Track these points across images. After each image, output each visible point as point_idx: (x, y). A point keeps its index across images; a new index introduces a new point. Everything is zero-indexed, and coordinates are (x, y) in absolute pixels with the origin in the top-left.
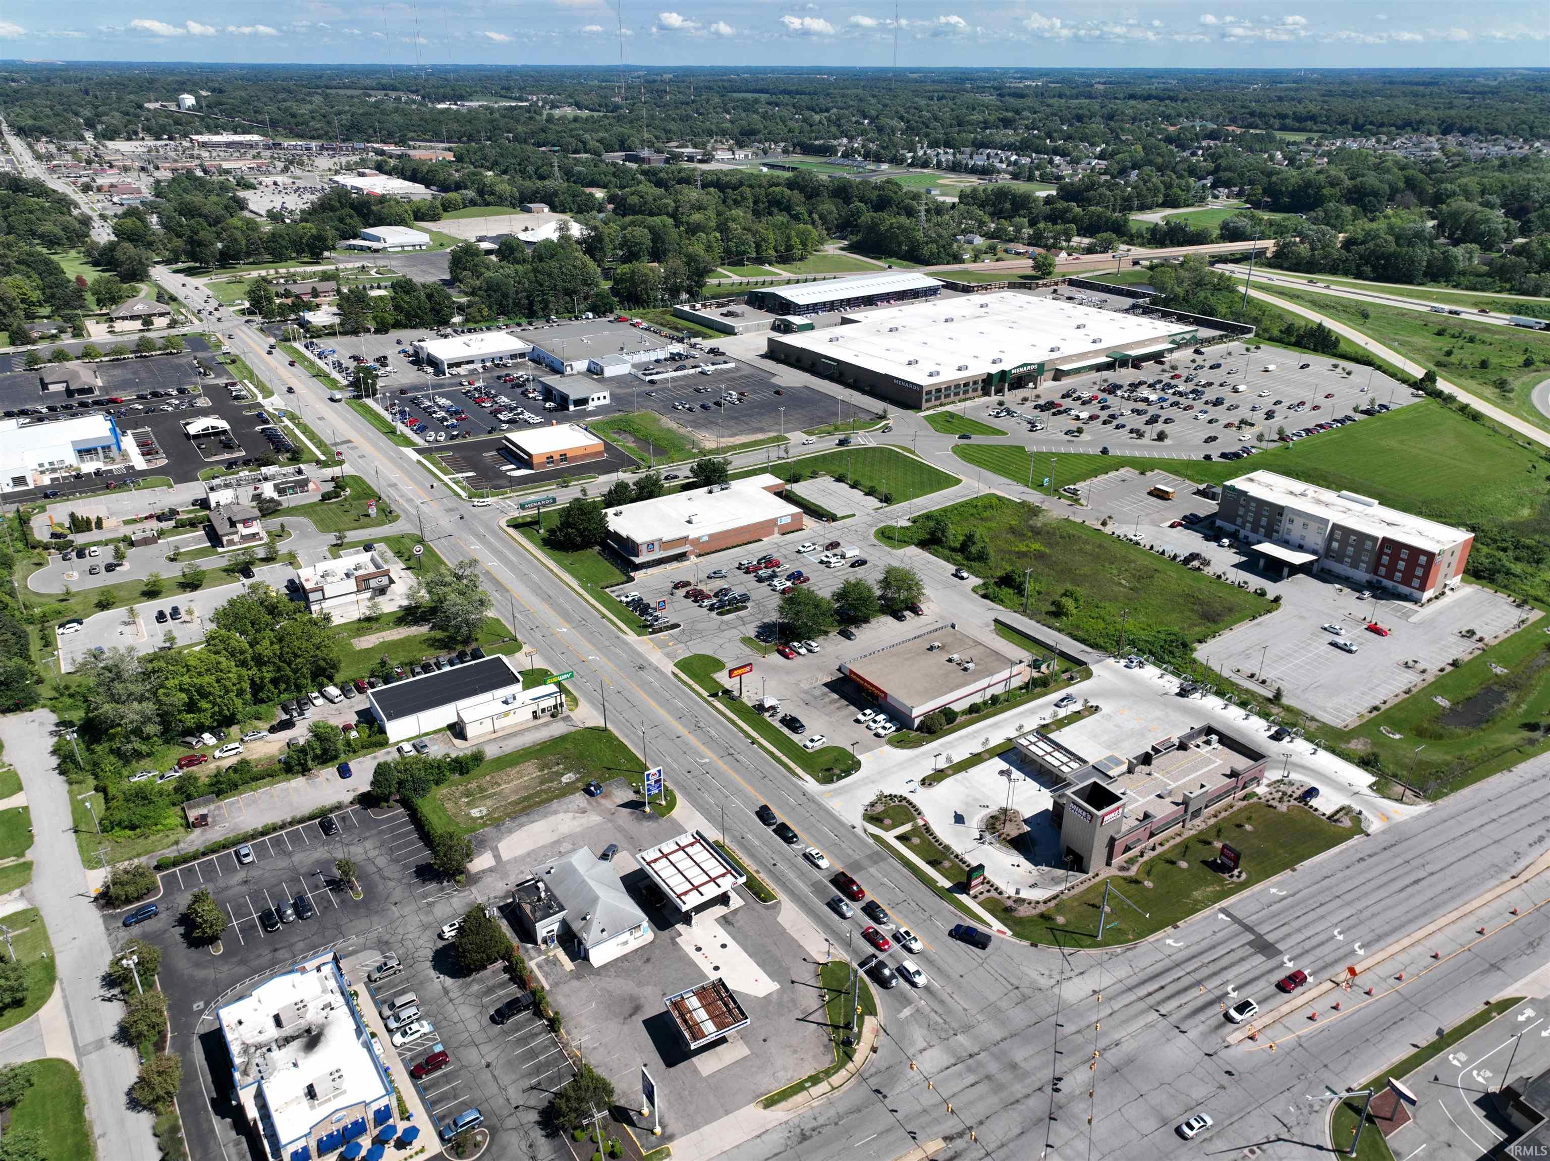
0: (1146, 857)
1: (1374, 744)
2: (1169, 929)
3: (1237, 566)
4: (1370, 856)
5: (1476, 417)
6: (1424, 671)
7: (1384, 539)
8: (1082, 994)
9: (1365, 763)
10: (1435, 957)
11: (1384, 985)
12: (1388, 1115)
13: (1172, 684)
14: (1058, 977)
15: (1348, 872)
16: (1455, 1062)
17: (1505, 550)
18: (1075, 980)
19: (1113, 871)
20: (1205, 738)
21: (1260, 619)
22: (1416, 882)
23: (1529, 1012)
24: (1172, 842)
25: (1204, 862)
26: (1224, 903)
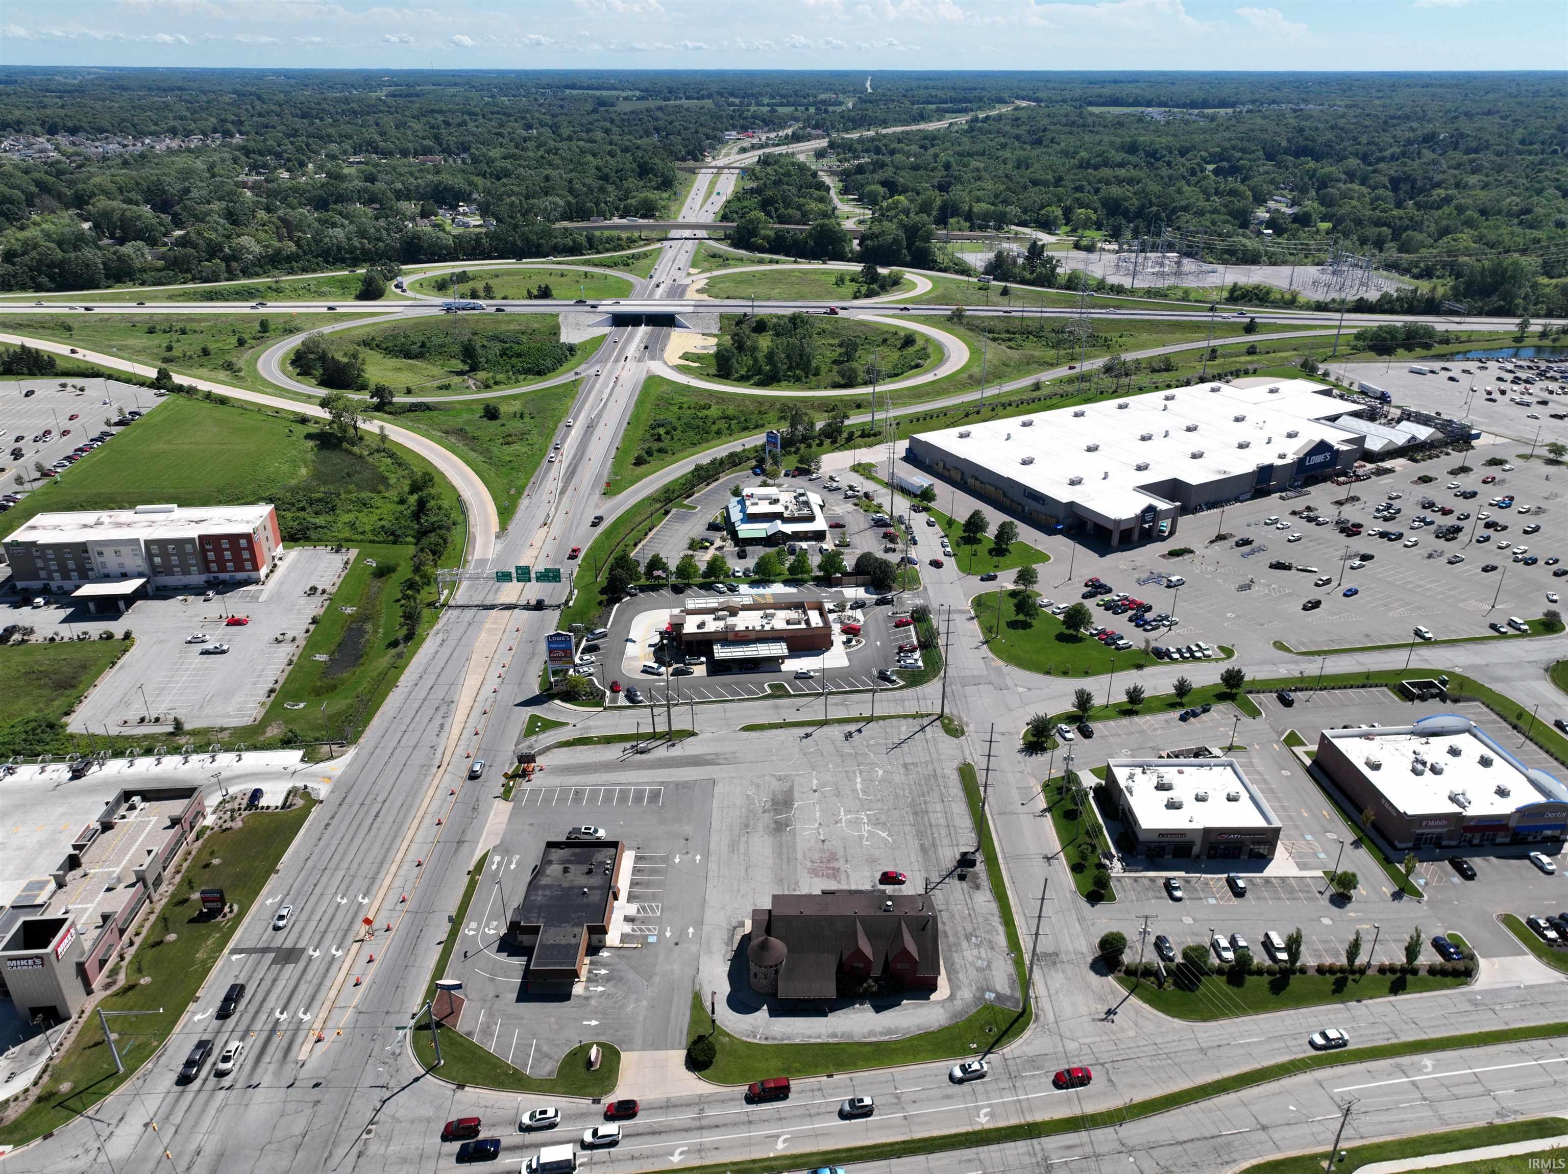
0: (128, 958)
1: (286, 722)
2: (192, 1007)
3: (66, 620)
4: (332, 818)
5: (223, 401)
6: (294, 639)
7: (200, 537)
8: (133, 1139)
9: (287, 743)
10: (419, 865)
11: (395, 914)
12: (449, 1011)
13: (60, 771)
14: (97, 1145)
15: (322, 844)
16: (472, 933)
17: (303, 509)
18: (118, 1132)
19: (99, 995)
20: (127, 805)
21: (120, 663)
22: (376, 816)
23: (497, 859)
24: (148, 925)
25: (192, 921)
26: (231, 945)
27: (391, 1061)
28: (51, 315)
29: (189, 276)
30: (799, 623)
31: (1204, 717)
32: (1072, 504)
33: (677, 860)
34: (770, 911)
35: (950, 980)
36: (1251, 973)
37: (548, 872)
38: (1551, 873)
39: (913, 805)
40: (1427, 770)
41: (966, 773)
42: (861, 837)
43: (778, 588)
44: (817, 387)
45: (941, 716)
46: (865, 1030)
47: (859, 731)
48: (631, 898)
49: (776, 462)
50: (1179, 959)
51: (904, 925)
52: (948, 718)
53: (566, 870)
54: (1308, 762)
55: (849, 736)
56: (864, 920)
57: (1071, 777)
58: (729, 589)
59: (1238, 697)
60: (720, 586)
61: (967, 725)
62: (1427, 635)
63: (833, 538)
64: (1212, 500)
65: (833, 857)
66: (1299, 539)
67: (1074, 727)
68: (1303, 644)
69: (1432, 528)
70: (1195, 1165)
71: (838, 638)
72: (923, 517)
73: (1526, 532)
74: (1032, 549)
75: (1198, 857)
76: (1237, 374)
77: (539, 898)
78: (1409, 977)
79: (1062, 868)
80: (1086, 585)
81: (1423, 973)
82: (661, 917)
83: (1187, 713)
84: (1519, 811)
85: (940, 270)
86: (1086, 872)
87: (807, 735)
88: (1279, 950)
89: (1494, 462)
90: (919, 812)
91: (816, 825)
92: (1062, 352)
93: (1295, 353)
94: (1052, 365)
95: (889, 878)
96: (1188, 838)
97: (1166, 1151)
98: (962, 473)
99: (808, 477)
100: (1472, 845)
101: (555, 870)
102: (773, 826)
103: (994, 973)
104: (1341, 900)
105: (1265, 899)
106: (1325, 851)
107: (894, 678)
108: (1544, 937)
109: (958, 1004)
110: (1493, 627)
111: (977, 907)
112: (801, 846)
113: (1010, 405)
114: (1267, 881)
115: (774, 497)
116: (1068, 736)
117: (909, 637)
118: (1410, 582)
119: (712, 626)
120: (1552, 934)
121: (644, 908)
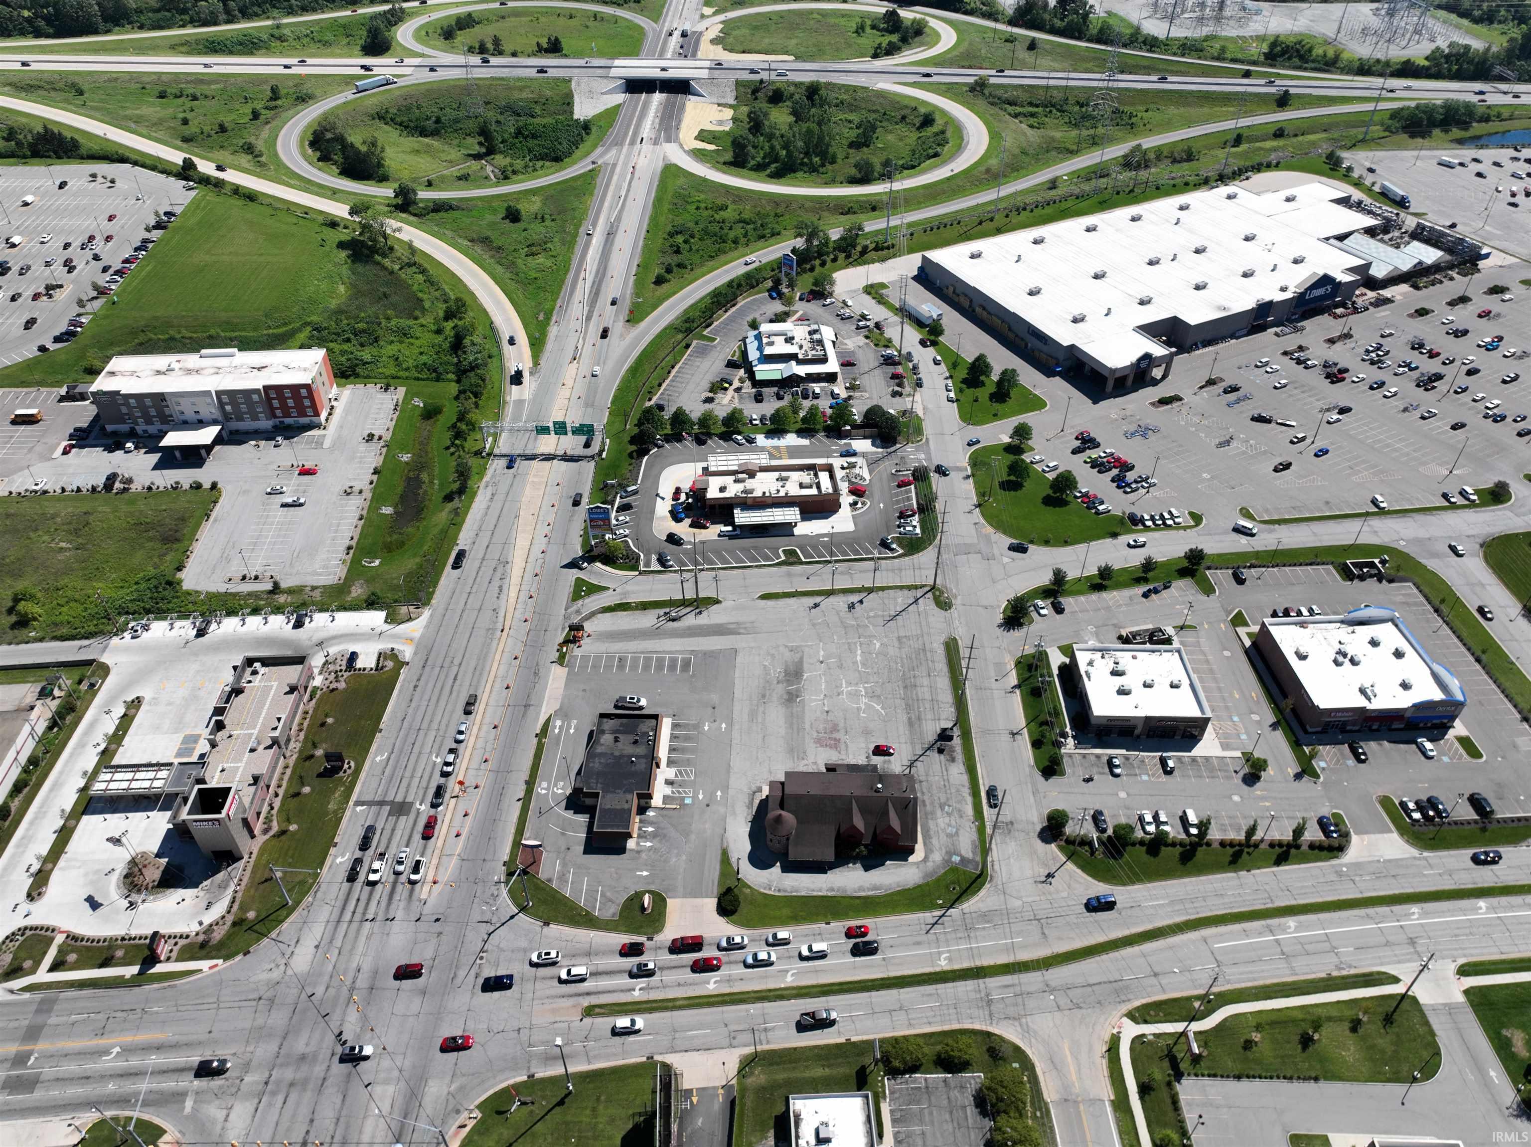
0: (276, 808)
1: (367, 581)
2: (333, 851)
3: (157, 467)
4: (418, 680)
5: (251, 197)
6: (361, 492)
7: (264, 387)
8: (309, 957)
9: (371, 604)
10: (495, 727)
11: (481, 773)
12: (532, 860)
13: (185, 629)
14: (284, 961)
15: (413, 705)
16: (544, 792)
17: (348, 340)
18: (297, 951)
19: (261, 839)
20: (249, 670)
21: (214, 515)
22: (455, 679)
23: (558, 723)
24: (286, 778)
25: (320, 775)
26: (354, 797)
27: (491, 902)
28: (60, 73)
29: (187, 17)
30: (811, 487)
31: (1164, 594)
32: (1073, 346)
33: (706, 728)
34: (782, 784)
35: (925, 844)
36: (1167, 845)
37: (602, 741)
38: (1431, 758)
39: (904, 678)
40: (1347, 661)
41: (951, 647)
42: (859, 709)
43: (791, 439)
44: (831, 182)
45: (933, 588)
46: (856, 886)
47: (861, 602)
48: (670, 763)
49: (791, 285)
50: (1110, 832)
51: (890, 804)
52: (939, 590)
53: (616, 740)
54: (1248, 643)
55: (852, 607)
56: (858, 799)
57: (1041, 657)
58: (747, 441)
59: (1198, 574)
60: (739, 437)
61: (956, 597)
62: (1382, 505)
63: (844, 379)
64: (1209, 337)
65: (835, 728)
66: (1285, 386)
67: (1049, 601)
68: (1267, 511)
69: (1415, 374)
70: (1099, 1003)
71: (846, 499)
72: (931, 352)
73: (1504, 382)
74: (1031, 393)
75: (1138, 737)
76: (1258, 168)
77: (597, 765)
78: (1293, 851)
79: (1025, 741)
80: (1077, 438)
81: (1305, 848)
82: (694, 781)
83: (1149, 591)
84: (1414, 706)
85: (966, 13)
86: (1044, 748)
87: (816, 606)
88: (1192, 825)
89: (1496, 290)
90: (909, 686)
91: (822, 697)
92: (1085, 133)
93: (1323, 135)
94: (1072, 153)
95: (880, 751)
96: (1131, 723)
97: (1079, 991)
98: (971, 301)
99: (822, 302)
100: (1371, 730)
101: (607, 739)
102: (785, 697)
103: (961, 839)
104: (1252, 778)
105: (1189, 776)
106: (1247, 733)
107: (894, 546)
108: (1410, 817)
109: (930, 864)
110: (1445, 496)
111: (951, 780)
112: (809, 717)
113: (1024, 209)
114: (1194, 759)
115: (790, 335)
116: (1043, 612)
117: (909, 499)
118: (1380, 441)
119: (734, 490)
120: (1417, 816)
121: (680, 772)
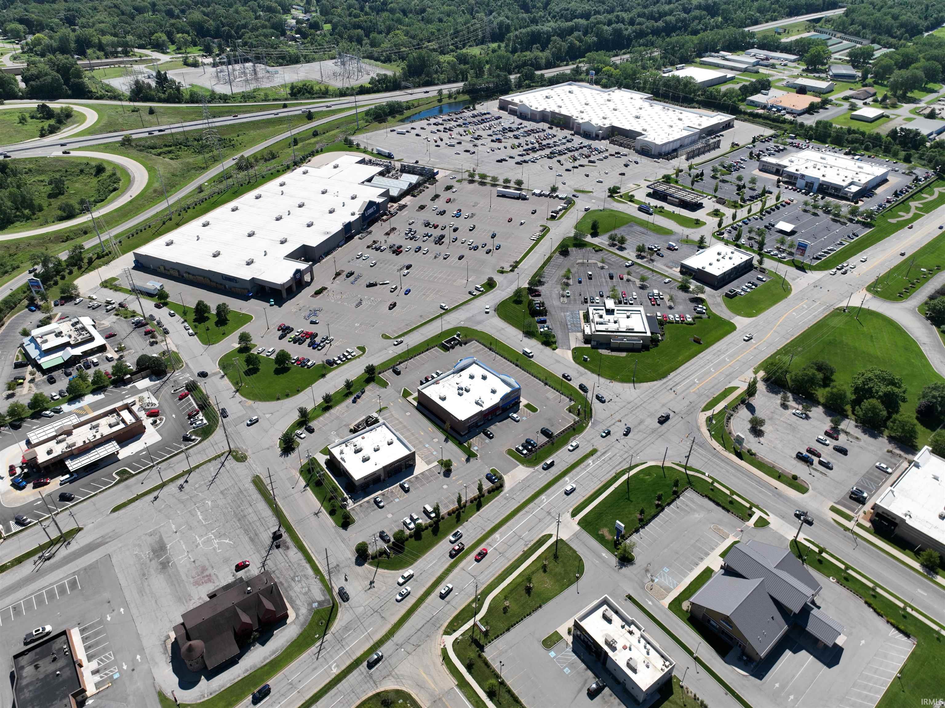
30: (118, 424)
31: (363, 396)
32: (253, 279)
33: (109, 619)
34: (183, 624)
35: (293, 607)
36: (423, 530)
37: (24, 674)
38: (518, 421)
39: (236, 515)
40: (464, 391)
41: (257, 482)
42: (214, 549)
43: (89, 399)
44: (46, 223)
45: (230, 452)
46: (261, 659)
47: (186, 481)
48: (90, 658)
49: (44, 298)
50: (392, 540)
51: (261, 596)
52: (234, 451)
53: (37, 667)
54: (416, 404)
55: (181, 487)
56: (239, 605)
57: (313, 462)
58: (55, 412)
59: (376, 378)
60: (47, 412)
61: (247, 451)
62: (446, 308)
63: (112, 346)
64: (326, 251)
65: (204, 569)
66: (375, 264)
67: (303, 429)
68: (395, 331)
69: (432, 239)
70: (428, 636)
71: (147, 422)
72: (165, 311)
73: (470, 230)
74: (240, 314)
75: (384, 480)
76: (313, 154)
77: (27, 695)
78: (482, 499)
79: (325, 514)
80: (279, 330)
81: (486, 494)
82: (116, 659)
83: (355, 398)
84: (501, 399)
85: (97, 98)
86: (337, 513)
87: (156, 498)
88: (431, 513)
89: (448, 188)
90: (241, 518)
91: (186, 554)
92: (207, 156)
93: (338, 130)
94: (204, 169)
95: (239, 567)
96: (377, 474)
97: (414, 638)
98: (178, 271)
99: (73, 302)
100: (489, 420)
101: (28, 671)
102: (160, 567)
103: (313, 591)
104: (447, 473)
105: (418, 488)
106: (435, 450)
107: (193, 437)
108: (522, 454)
109: (302, 618)
110: (470, 293)
111: (292, 561)
112: (182, 571)
113: (189, 208)
114: (416, 477)
115: (57, 331)
116: (302, 436)
117: (191, 404)
118: (431, 276)
119: (58, 449)
120: (525, 452)
121: (101, 660)
